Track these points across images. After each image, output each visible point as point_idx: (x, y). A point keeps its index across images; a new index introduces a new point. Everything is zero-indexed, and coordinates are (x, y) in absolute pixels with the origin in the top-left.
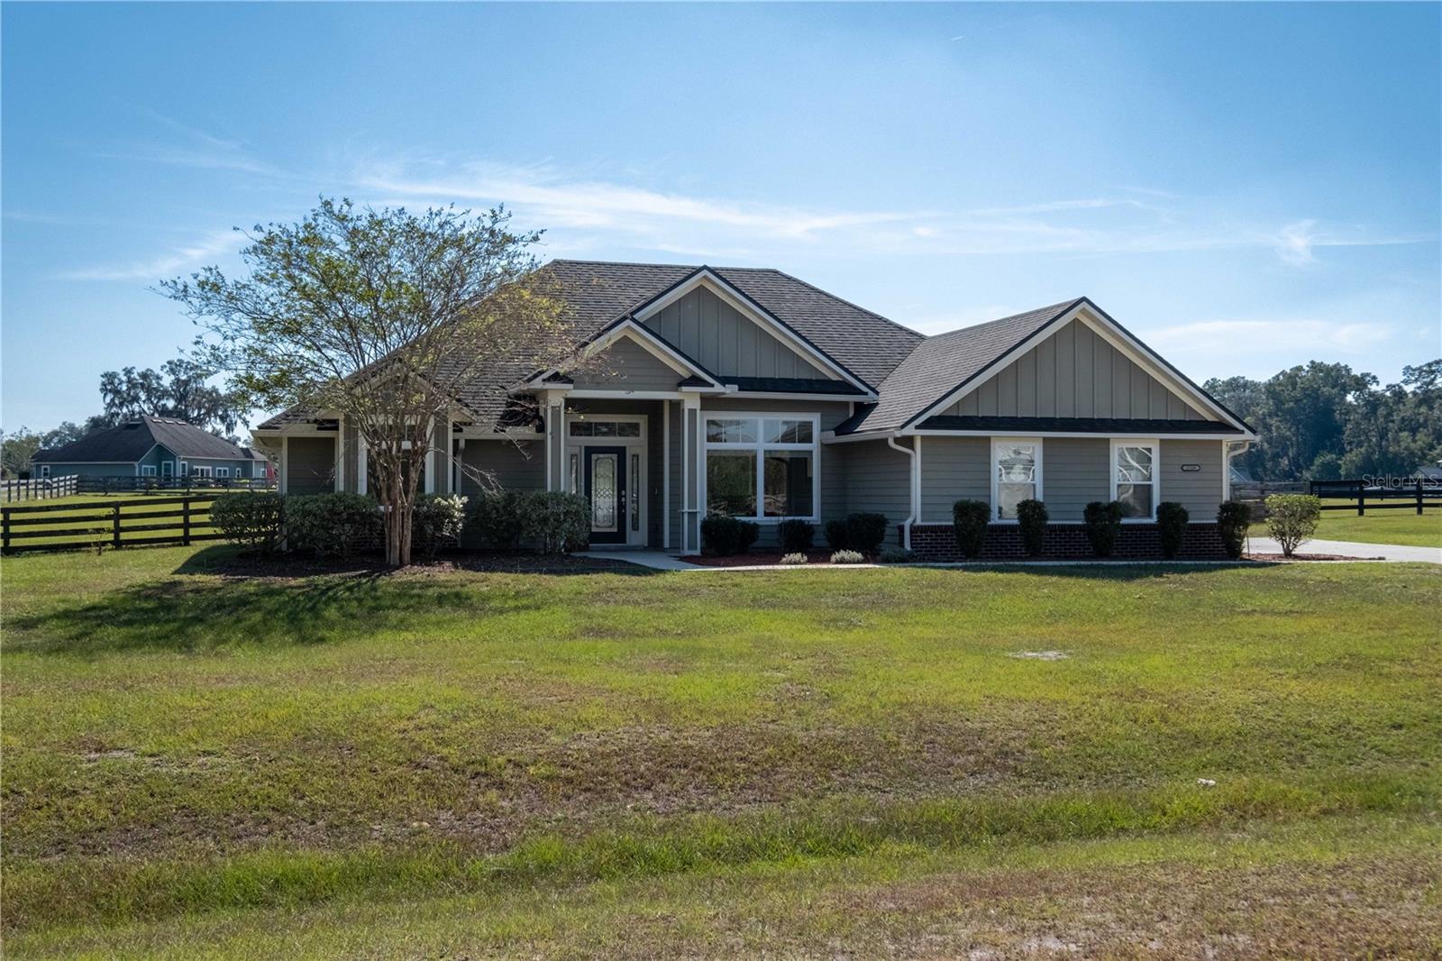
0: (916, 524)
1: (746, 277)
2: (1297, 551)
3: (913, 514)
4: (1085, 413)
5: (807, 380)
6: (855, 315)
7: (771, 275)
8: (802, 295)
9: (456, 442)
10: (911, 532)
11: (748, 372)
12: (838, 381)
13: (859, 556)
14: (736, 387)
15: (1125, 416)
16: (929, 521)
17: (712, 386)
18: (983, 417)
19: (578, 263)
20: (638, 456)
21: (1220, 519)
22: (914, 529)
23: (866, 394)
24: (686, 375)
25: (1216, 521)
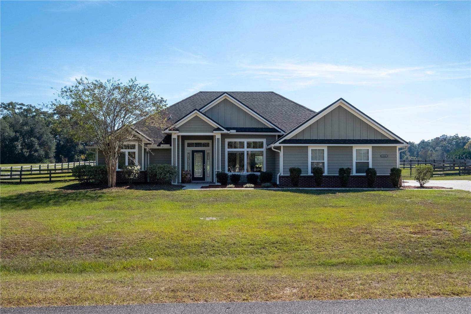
0: (281, 175)
1: (261, 94)
2: (425, 185)
3: (280, 172)
4: (336, 138)
5: (261, 128)
6: (294, 106)
7: (270, 93)
8: (278, 100)
9: (145, 149)
10: (279, 178)
11: (241, 126)
12: (272, 128)
13: (253, 185)
14: (235, 131)
15: (352, 138)
16: (286, 174)
17: (223, 131)
18: (305, 139)
19: (207, 92)
20: (209, 153)
21: (390, 174)
22: (280, 177)
23: (281, 132)
24: (216, 127)
25: (389, 175)
